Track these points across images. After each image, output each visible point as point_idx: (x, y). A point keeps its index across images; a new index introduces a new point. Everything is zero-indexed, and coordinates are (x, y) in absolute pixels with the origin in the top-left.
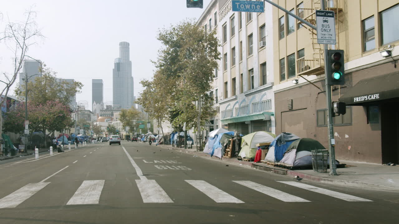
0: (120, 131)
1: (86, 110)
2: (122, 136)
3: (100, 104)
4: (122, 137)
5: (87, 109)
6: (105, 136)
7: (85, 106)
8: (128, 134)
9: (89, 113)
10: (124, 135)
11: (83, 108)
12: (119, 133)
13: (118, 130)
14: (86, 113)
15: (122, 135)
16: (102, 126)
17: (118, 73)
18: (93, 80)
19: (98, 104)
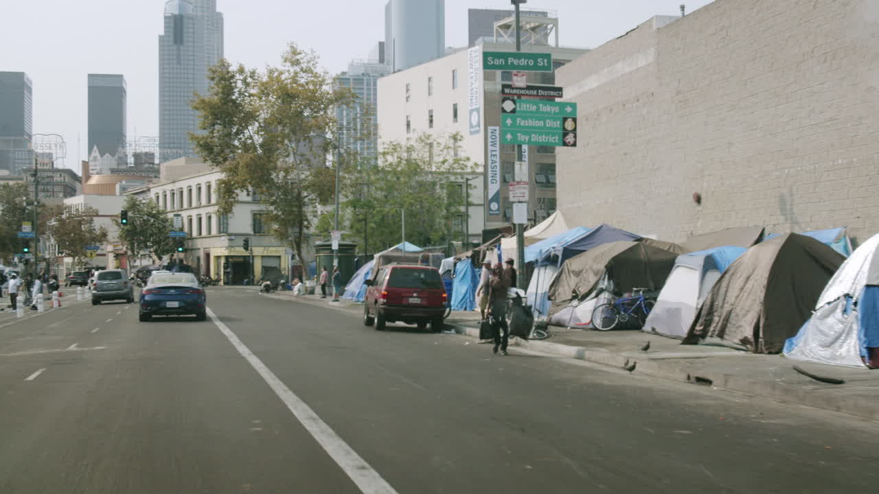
0: (195, 234)
1: (58, 171)
2: (202, 262)
3: (113, 155)
4: (203, 270)
5: (60, 167)
6: (112, 266)
7: (54, 157)
8: (240, 251)
9: (68, 179)
10: (218, 258)
11: (46, 161)
12: (189, 244)
13: (182, 229)
14: (57, 178)
15: (208, 256)
16: (97, 215)
17: (179, 49)
18: (90, 76)
19: (107, 155)
